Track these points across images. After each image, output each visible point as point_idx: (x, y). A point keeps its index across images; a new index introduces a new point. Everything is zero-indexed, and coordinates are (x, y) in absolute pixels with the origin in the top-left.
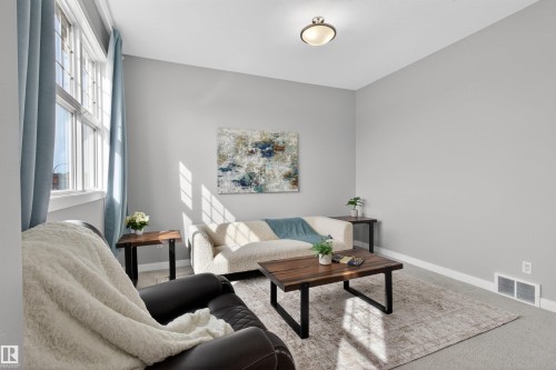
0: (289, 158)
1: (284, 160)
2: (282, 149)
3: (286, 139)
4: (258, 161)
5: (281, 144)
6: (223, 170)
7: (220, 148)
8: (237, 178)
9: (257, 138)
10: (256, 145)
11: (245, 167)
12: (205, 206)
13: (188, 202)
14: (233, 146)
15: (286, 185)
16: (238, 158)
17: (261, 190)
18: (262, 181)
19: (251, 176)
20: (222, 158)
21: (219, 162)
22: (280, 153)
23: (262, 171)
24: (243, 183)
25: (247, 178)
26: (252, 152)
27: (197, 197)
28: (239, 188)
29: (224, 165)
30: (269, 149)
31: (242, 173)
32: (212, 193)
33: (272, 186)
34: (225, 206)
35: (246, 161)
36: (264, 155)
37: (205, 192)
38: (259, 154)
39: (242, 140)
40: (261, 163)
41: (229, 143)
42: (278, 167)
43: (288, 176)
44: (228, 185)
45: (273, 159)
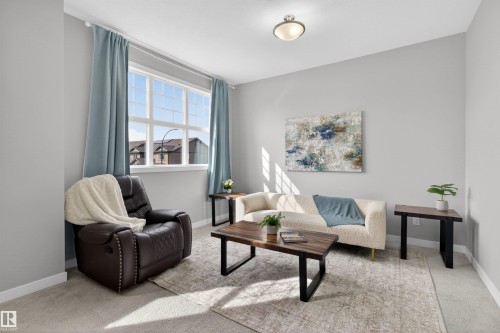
0: (351, 139)
1: (345, 141)
2: (343, 130)
3: (347, 119)
4: (318, 143)
5: (342, 125)
6: (289, 152)
7: (287, 135)
8: (300, 158)
9: (318, 122)
10: (317, 129)
11: (307, 148)
12: (278, 180)
13: (267, 175)
14: (297, 132)
15: (348, 166)
16: (301, 142)
17: (321, 169)
18: (322, 161)
19: (312, 156)
20: (289, 142)
21: (287, 146)
22: (341, 134)
23: (322, 152)
24: (305, 163)
25: (309, 158)
26: (313, 136)
27: (272, 173)
28: (302, 167)
29: (290, 148)
30: (329, 131)
31: (304, 154)
32: (283, 170)
33: (332, 165)
34: (292, 181)
35: (308, 143)
36: (324, 137)
37: (278, 169)
38: (319, 137)
39: (304, 127)
40: (321, 145)
41: (293, 130)
42: (339, 148)
43: (349, 156)
44: (293, 164)
45: (333, 140)
